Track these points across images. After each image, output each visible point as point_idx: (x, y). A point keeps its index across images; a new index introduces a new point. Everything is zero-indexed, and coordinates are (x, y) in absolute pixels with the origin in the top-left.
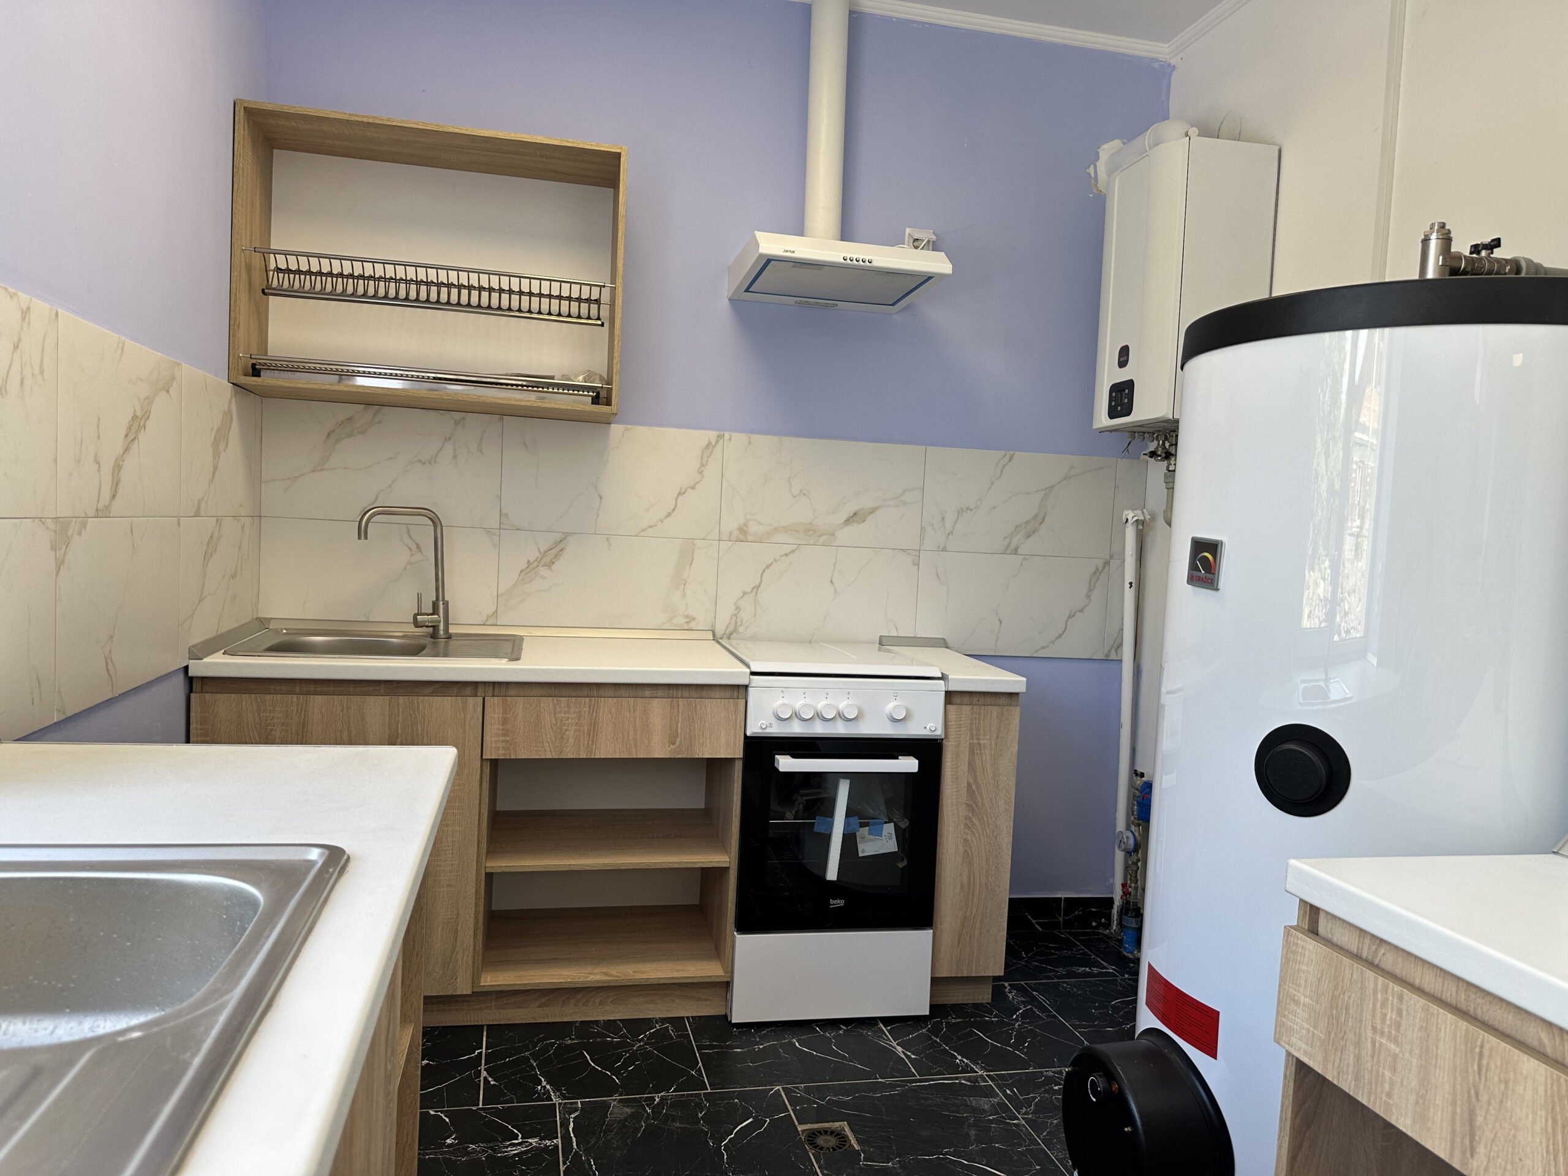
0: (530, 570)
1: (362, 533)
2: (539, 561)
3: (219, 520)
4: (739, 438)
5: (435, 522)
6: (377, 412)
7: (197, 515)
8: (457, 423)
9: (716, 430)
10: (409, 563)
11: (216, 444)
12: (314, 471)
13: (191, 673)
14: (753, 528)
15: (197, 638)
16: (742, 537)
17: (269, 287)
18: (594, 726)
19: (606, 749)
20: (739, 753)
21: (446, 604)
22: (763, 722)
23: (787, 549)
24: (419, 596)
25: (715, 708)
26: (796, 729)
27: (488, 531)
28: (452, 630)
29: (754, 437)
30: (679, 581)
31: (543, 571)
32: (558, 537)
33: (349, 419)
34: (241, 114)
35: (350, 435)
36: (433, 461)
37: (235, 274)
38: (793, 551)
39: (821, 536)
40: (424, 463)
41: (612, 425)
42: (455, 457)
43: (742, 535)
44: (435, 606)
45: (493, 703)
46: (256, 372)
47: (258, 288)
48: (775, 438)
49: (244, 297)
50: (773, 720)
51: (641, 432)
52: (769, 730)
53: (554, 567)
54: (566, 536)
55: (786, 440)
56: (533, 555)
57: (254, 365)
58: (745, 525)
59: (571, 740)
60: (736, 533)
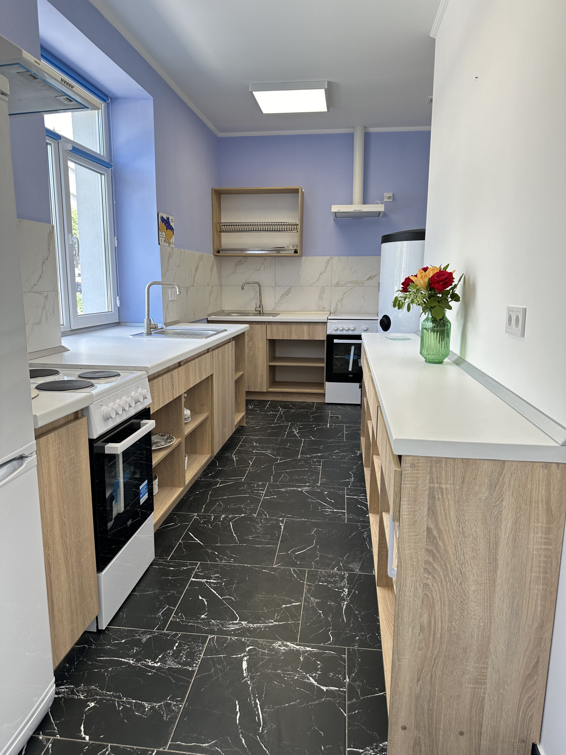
0: (282, 297)
1: (243, 289)
2: (285, 294)
3: (212, 287)
4: (336, 258)
5: (259, 285)
6: (246, 258)
7: (208, 286)
8: (265, 260)
9: (330, 256)
10: (255, 296)
11: (211, 270)
12: (233, 274)
13: (208, 320)
14: (341, 283)
15: (209, 312)
16: (337, 285)
17: (221, 231)
18: (291, 332)
19: (294, 337)
20: (325, 339)
21: (262, 305)
22: (330, 331)
23: (350, 288)
24: (256, 304)
25: (319, 327)
26: (339, 333)
27: (272, 287)
28: (264, 312)
29: (341, 257)
30: (321, 298)
31: (286, 297)
32: (289, 288)
33: (240, 261)
34: (213, 191)
35: (240, 265)
36: (259, 270)
37: (214, 229)
38: (352, 289)
39: (360, 284)
40: (257, 270)
41: (303, 257)
42: (264, 268)
43: (338, 285)
44: (260, 306)
45: (268, 326)
46: (219, 252)
47: (219, 230)
48: (346, 257)
49: (215, 234)
50: (333, 331)
51: (310, 258)
52: (332, 333)
53: (289, 295)
54: (291, 287)
55: (350, 257)
56: (284, 293)
57: (218, 250)
58: (338, 282)
59: (286, 335)
60: (336, 284)
